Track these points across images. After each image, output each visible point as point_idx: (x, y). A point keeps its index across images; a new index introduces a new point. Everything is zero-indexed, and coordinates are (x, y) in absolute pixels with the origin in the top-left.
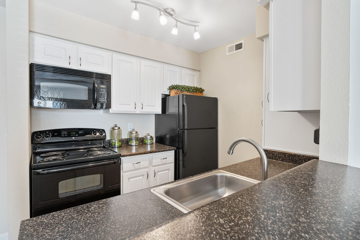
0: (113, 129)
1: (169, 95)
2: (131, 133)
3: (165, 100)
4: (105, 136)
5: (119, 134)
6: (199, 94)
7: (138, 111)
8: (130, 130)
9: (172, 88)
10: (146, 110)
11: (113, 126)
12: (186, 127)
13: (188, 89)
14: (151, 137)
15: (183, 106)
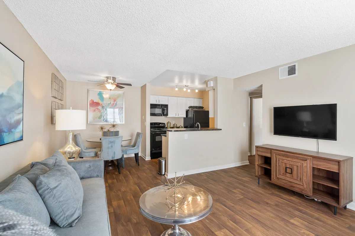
0: (168, 123)
1: (189, 110)
2: (174, 125)
3: (187, 112)
4: (165, 125)
5: (170, 125)
6: (201, 110)
7: (177, 116)
8: (174, 124)
9: (190, 107)
10: (180, 116)
11: (167, 122)
12: (194, 122)
13: (196, 107)
14: (182, 126)
15: (193, 115)
